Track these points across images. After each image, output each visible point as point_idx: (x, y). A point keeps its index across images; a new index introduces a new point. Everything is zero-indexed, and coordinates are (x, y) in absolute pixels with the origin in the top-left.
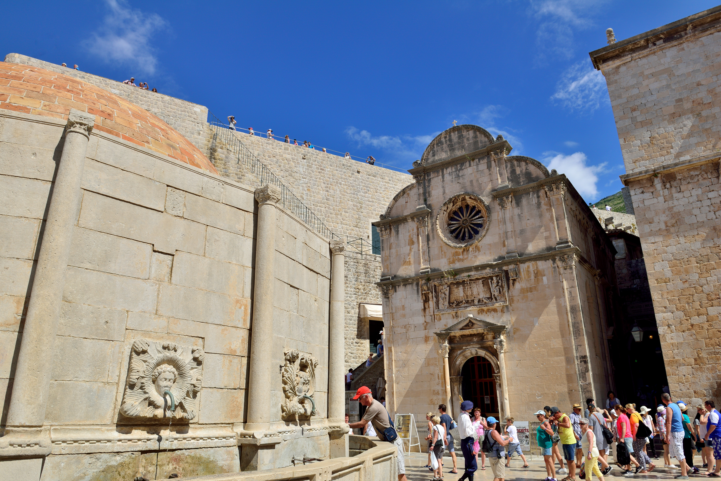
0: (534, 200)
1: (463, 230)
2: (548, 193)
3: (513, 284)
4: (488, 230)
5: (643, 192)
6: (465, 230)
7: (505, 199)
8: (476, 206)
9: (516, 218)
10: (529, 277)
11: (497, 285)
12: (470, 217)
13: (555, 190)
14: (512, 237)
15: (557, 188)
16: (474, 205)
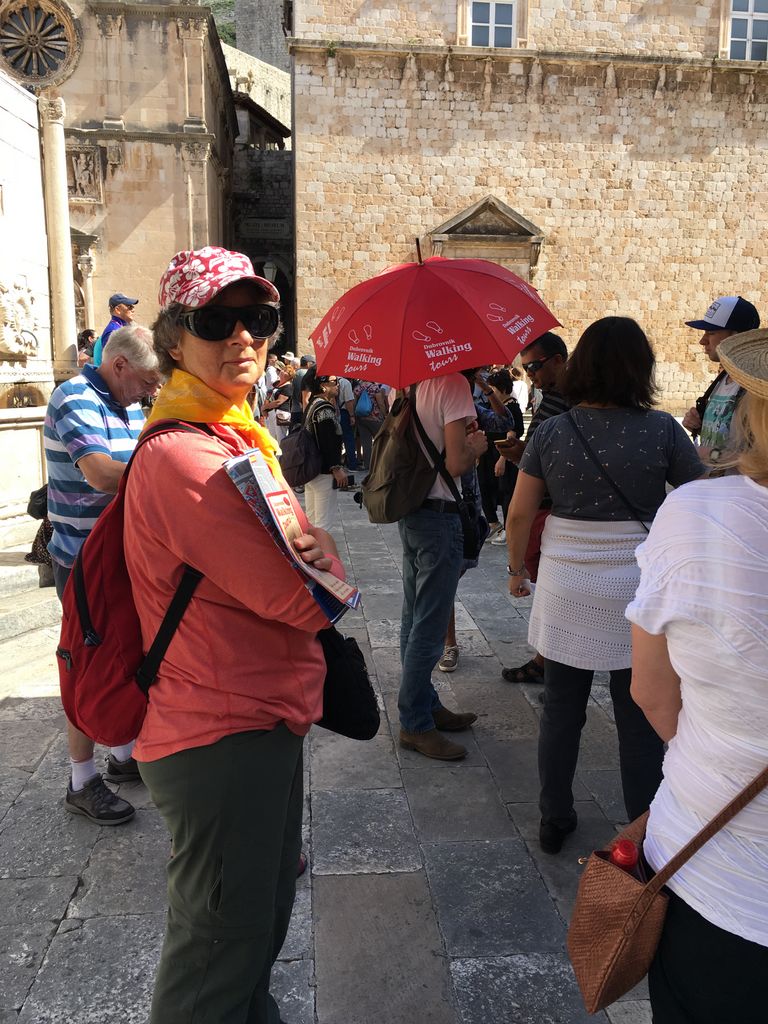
0: (157, 37)
1: (28, 54)
2: (181, 32)
3: (113, 172)
4: (75, 67)
5: (311, 73)
6: (31, 56)
7: (111, 20)
8: (56, 16)
9: (126, 59)
10: (139, 166)
11: (86, 169)
12: (42, 33)
13: (192, 29)
14: (117, 92)
15: (196, 27)
16: (51, 12)
